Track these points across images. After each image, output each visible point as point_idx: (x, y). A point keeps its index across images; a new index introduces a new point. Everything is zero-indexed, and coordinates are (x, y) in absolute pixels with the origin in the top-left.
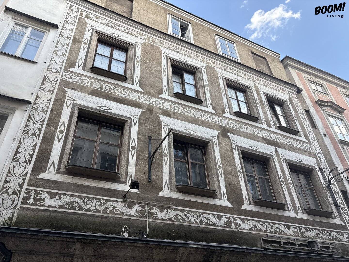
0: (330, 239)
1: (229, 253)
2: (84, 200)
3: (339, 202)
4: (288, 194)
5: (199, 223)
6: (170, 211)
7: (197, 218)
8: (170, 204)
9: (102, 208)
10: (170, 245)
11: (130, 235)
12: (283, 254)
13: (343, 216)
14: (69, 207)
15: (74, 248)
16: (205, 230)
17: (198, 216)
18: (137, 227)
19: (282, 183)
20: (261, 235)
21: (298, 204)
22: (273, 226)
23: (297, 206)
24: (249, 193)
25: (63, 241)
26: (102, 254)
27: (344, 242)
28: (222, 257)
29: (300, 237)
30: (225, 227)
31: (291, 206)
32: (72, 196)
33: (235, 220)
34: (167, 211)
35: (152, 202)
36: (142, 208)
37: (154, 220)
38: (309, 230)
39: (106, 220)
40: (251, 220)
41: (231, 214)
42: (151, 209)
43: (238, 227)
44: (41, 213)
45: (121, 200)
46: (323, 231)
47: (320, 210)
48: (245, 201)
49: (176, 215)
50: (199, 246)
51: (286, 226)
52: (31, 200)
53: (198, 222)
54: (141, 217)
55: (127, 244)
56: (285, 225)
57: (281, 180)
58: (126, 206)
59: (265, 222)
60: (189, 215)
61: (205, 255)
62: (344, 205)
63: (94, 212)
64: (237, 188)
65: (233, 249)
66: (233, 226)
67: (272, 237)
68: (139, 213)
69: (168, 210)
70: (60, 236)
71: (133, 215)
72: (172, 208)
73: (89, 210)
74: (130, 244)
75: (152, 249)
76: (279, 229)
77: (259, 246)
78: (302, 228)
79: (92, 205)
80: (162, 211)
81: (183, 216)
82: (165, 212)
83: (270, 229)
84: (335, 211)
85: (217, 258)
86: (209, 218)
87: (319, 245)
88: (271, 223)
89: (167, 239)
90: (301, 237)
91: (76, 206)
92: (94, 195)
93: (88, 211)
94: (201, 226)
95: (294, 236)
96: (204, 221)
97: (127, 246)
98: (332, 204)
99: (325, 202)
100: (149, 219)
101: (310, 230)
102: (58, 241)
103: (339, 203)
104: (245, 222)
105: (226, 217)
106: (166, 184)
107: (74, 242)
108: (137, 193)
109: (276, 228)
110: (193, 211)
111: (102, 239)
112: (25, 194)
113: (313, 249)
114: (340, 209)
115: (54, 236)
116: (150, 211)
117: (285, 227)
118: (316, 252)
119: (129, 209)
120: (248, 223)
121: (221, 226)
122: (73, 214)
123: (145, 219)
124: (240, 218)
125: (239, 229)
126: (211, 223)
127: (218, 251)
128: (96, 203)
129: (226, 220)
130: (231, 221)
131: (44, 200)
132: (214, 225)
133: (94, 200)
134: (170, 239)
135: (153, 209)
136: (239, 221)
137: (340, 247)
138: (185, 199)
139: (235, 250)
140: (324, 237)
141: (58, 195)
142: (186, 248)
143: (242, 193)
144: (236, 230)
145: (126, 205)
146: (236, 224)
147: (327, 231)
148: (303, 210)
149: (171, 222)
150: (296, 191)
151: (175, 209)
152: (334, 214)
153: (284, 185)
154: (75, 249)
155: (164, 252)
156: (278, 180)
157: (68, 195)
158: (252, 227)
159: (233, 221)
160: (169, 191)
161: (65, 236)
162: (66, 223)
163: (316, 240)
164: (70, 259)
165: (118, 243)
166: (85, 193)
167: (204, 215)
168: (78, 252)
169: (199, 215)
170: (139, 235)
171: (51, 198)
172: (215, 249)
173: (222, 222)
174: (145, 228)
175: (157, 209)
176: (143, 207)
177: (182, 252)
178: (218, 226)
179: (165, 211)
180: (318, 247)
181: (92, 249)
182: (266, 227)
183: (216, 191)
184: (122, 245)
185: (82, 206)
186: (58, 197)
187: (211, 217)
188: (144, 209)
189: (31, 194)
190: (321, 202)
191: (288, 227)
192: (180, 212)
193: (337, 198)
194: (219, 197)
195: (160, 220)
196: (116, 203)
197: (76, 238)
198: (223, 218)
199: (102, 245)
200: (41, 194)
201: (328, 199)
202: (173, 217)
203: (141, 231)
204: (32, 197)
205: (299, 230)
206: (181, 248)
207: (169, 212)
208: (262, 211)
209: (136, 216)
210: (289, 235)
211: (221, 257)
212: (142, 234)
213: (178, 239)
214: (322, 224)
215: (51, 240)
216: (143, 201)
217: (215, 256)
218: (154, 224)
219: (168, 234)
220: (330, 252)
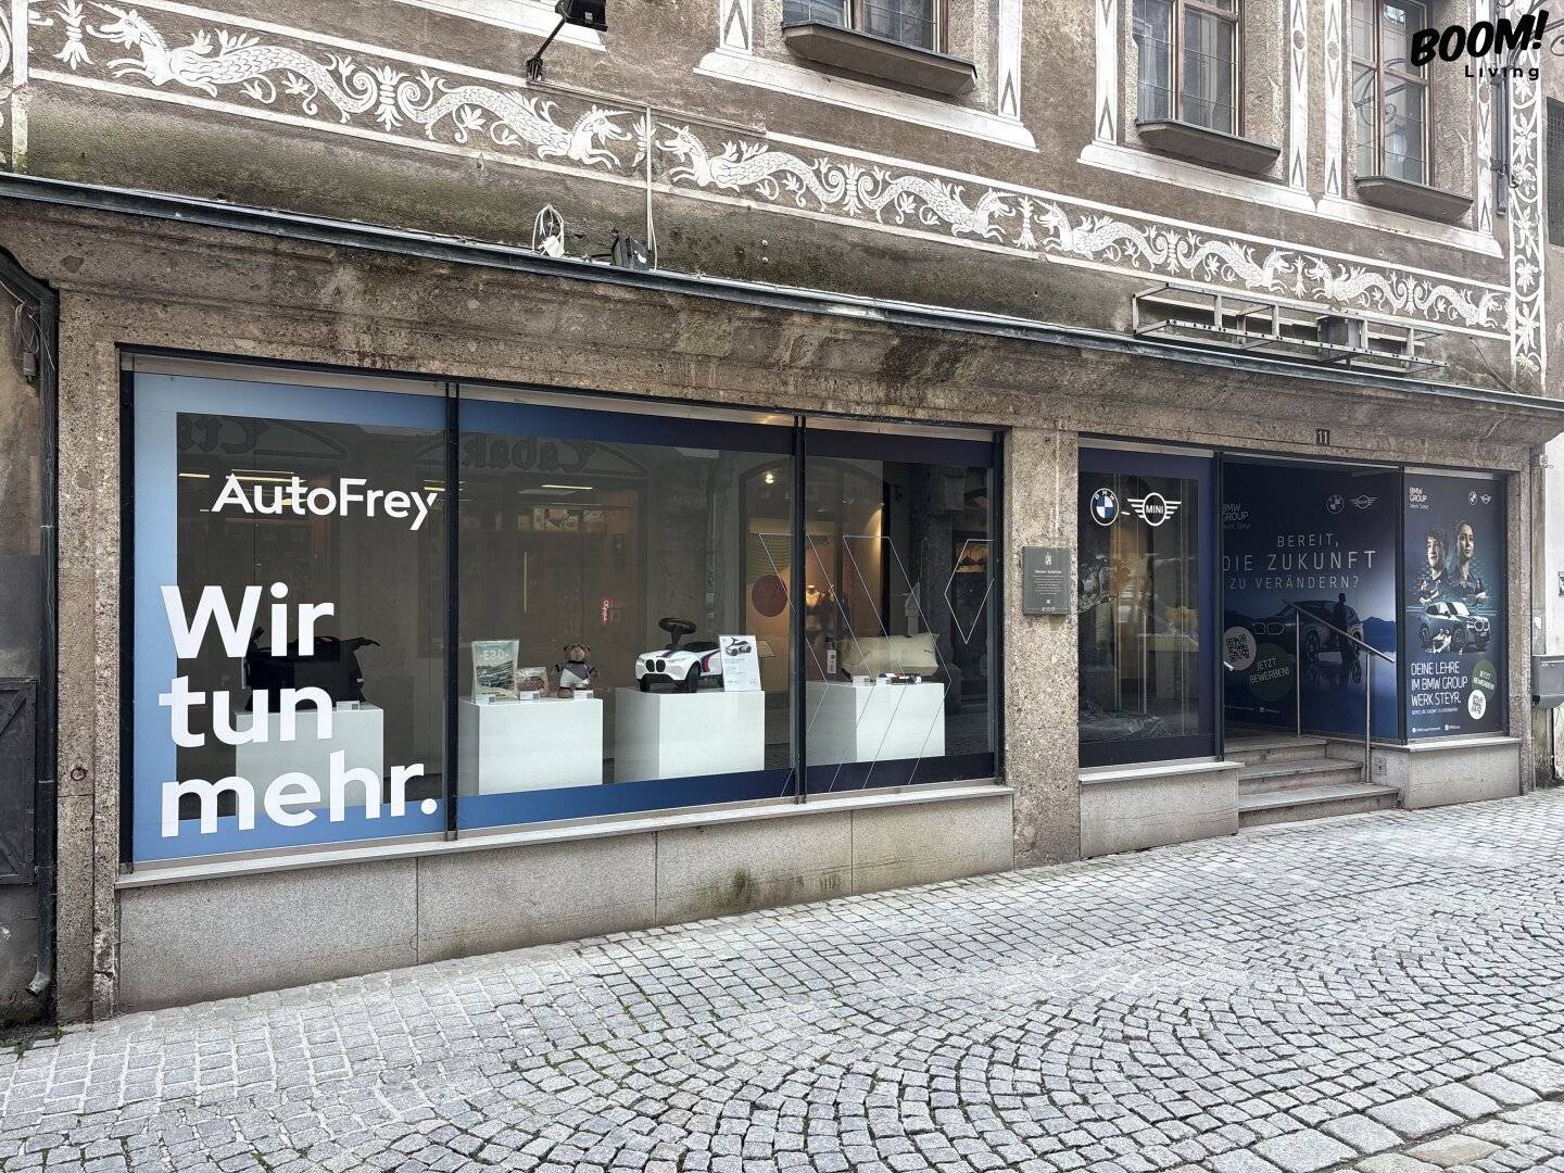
0: (1418, 314)
1: (994, 349)
2: (337, 69)
3: (1519, 156)
4: (1305, 103)
5: (878, 217)
6: (752, 151)
7: (871, 193)
8: (751, 120)
9: (430, 117)
10: (748, 300)
11: (570, 248)
12: (1209, 361)
13: (1511, 218)
14: (267, 95)
15: (331, 287)
16: (904, 247)
17: (876, 183)
18: (603, 216)
19: (1293, 45)
20: (1137, 281)
21: (1333, 154)
22: (1197, 248)
23: (1328, 165)
24: (1128, 90)
25: (275, 253)
26: (458, 321)
27: (1471, 327)
28: (959, 361)
29: (1296, 297)
30: (991, 241)
31: (1304, 163)
32: (269, 39)
33: (1039, 210)
34: (739, 151)
35: (669, 104)
36: (619, 130)
37: (677, 191)
38: (1344, 270)
39: (456, 175)
40: (1111, 215)
41: (1027, 184)
42: (662, 134)
43: (1045, 242)
44: (141, 115)
45: (521, 82)
46: (1402, 276)
47: (1423, 185)
48: (1101, 124)
49: (780, 175)
50: (873, 315)
51: (1250, 251)
52: (73, 50)
53: (873, 212)
54: (616, 171)
55: (565, 286)
56: (1251, 244)
57: (1293, 31)
58: (546, 114)
59: (1169, 228)
60: (836, 176)
61: (893, 350)
62: (1532, 171)
63: (394, 131)
64: (1073, 60)
65: (1012, 334)
66: (1027, 237)
67: (1182, 294)
68: (609, 149)
69: (744, 146)
70: (257, 228)
71: (580, 161)
72: (760, 139)
73: (369, 119)
74: (579, 287)
75: (672, 312)
76: (1221, 261)
77: (1119, 325)
78: (1320, 263)
79: (379, 95)
80: (714, 150)
81: (810, 180)
82: (726, 155)
83: (1181, 258)
84: (1485, 193)
85: (938, 365)
86: (924, 197)
87: (1367, 334)
88: (1194, 232)
89: (733, 277)
90: (1303, 299)
91: (301, 97)
92: (383, 43)
93: (366, 126)
94: (887, 229)
95: (1275, 293)
96: (900, 206)
97: (566, 293)
98: (1484, 163)
99: (1455, 152)
100: (653, 181)
101: (1348, 271)
102: (253, 251)
103: (1518, 161)
104: (1080, 223)
105: (1002, 194)
106: (736, 18)
107: (329, 262)
108: (595, 54)
109: (1207, 257)
110: (855, 160)
111: (450, 258)
112: (35, 15)
113: (1336, 347)
114: (1511, 191)
115: (230, 229)
116: (657, 143)
117: (1246, 252)
118: (1344, 362)
119: (558, 130)
120: (1091, 231)
121: (972, 235)
122: (294, 136)
123: (639, 184)
124: (1061, 205)
125: (1050, 252)
126: (932, 221)
127: (948, 337)
128: (396, 88)
129: (999, 208)
130: (1020, 216)
131: (135, 52)
132: (945, 227)
133: (387, 68)
134: (748, 279)
135: (674, 135)
136: (1054, 219)
137: (1446, 346)
138: (824, 100)
139: (1020, 335)
140: (1397, 304)
141: (201, 33)
142: (818, 316)
143: (1093, 84)
144: (1036, 255)
145: (546, 108)
146: (1040, 231)
147: (1419, 279)
148: (1350, 183)
149: (754, 205)
150: (1344, 91)
151: (775, 147)
152: (1475, 210)
153: (1300, 56)
154: (338, 291)
155: (723, 327)
156: (1281, 26)
157: (253, 33)
158: (1108, 248)
159: (1031, 218)
160: (750, 51)
161: (280, 231)
162: (270, 172)
163: (1361, 313)
164: (324, 329)
165: (525, 280)
166: (335, 28)
167: (905, 182)
168: (352, 304)
169: (884, 181)
170: (613, 249)
171: (172, 44)
172: (935, 329)
173: (982, 216)
174: (638, 221)
175: (691, 138)
176: (626, 123)
177: (797, 331)
178: (961, 235)
179: (730, 148)
180: (1359, 343)
181: (415, 298)
182: (1165, 252)
183: (973, 67)
184: (542, 290)
185: (332, 98)
186: (201, 43)
187: (934, 193)
188: (629, 137)
189: (64, 16)
190: (1439, 150)
191: (1260, 255)
192: (796, 160)
193: (1516, 134)
194: (984, 97)
195: (703, 189)
196: (496, 94)
197: (335, 245)
198: (987, 200)
199: (454, 284)
200: (116, 19)
201: (1475, 139)
202: (762, 181)
203: (623, 235)
204: (74, 34)
205: (1300, 270)
206: (796, 319)
207: (745, 156)
208: (1164, 178)
209: (593, 166)
210: (1254, 289)
211: (957, 360)
212: (628, 246)
213: (781, 279)
214: (1410, 247)
215: (222, 247)
216: (622, 94)
217: (934, 357)
218: (680, 208)
219: (741, 256)
220: (1399, 363)
